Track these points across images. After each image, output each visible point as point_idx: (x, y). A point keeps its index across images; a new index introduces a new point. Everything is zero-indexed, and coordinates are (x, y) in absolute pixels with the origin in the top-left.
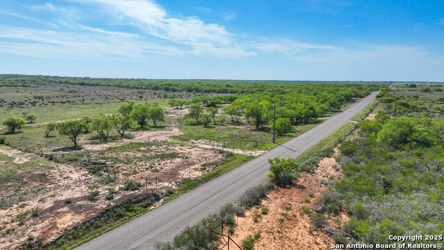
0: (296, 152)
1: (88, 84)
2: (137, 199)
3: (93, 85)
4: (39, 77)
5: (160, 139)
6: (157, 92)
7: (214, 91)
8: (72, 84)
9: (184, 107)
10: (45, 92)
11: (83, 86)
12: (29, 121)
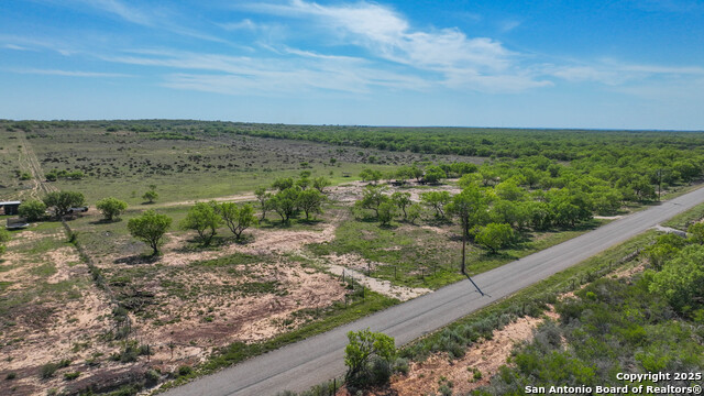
0: (485, 297)
1: (273, 137)
2: (109, 384)
3: (279, 138)
4: (215, 124)
5: (286, 247)
6: (365, 151)
7: (455, 152)
8: (253, 135)
9: (381, 182)
10: (207, 149)
11: (265, 140)
12: (148, 200)
